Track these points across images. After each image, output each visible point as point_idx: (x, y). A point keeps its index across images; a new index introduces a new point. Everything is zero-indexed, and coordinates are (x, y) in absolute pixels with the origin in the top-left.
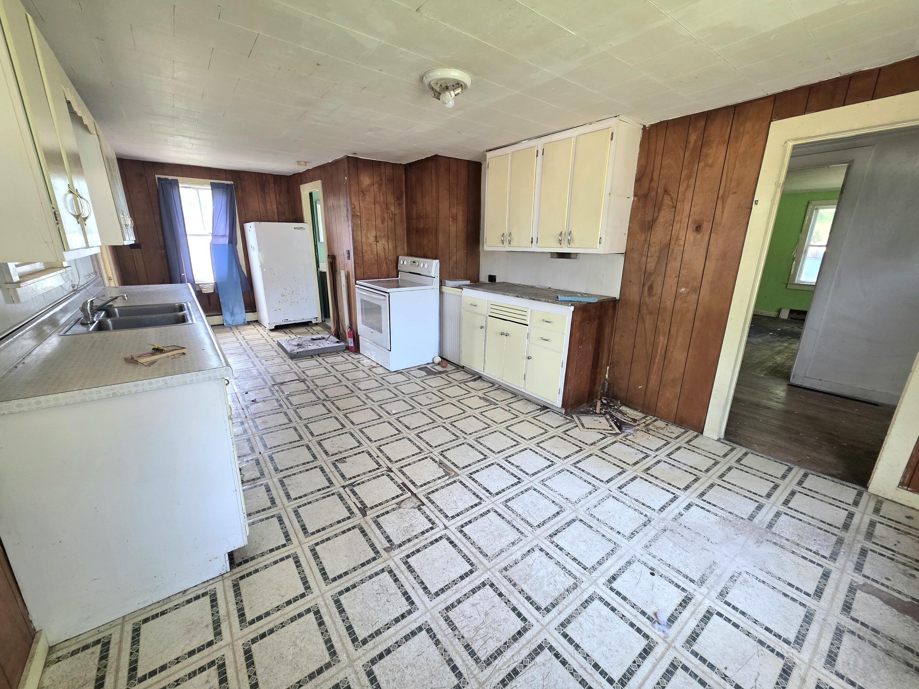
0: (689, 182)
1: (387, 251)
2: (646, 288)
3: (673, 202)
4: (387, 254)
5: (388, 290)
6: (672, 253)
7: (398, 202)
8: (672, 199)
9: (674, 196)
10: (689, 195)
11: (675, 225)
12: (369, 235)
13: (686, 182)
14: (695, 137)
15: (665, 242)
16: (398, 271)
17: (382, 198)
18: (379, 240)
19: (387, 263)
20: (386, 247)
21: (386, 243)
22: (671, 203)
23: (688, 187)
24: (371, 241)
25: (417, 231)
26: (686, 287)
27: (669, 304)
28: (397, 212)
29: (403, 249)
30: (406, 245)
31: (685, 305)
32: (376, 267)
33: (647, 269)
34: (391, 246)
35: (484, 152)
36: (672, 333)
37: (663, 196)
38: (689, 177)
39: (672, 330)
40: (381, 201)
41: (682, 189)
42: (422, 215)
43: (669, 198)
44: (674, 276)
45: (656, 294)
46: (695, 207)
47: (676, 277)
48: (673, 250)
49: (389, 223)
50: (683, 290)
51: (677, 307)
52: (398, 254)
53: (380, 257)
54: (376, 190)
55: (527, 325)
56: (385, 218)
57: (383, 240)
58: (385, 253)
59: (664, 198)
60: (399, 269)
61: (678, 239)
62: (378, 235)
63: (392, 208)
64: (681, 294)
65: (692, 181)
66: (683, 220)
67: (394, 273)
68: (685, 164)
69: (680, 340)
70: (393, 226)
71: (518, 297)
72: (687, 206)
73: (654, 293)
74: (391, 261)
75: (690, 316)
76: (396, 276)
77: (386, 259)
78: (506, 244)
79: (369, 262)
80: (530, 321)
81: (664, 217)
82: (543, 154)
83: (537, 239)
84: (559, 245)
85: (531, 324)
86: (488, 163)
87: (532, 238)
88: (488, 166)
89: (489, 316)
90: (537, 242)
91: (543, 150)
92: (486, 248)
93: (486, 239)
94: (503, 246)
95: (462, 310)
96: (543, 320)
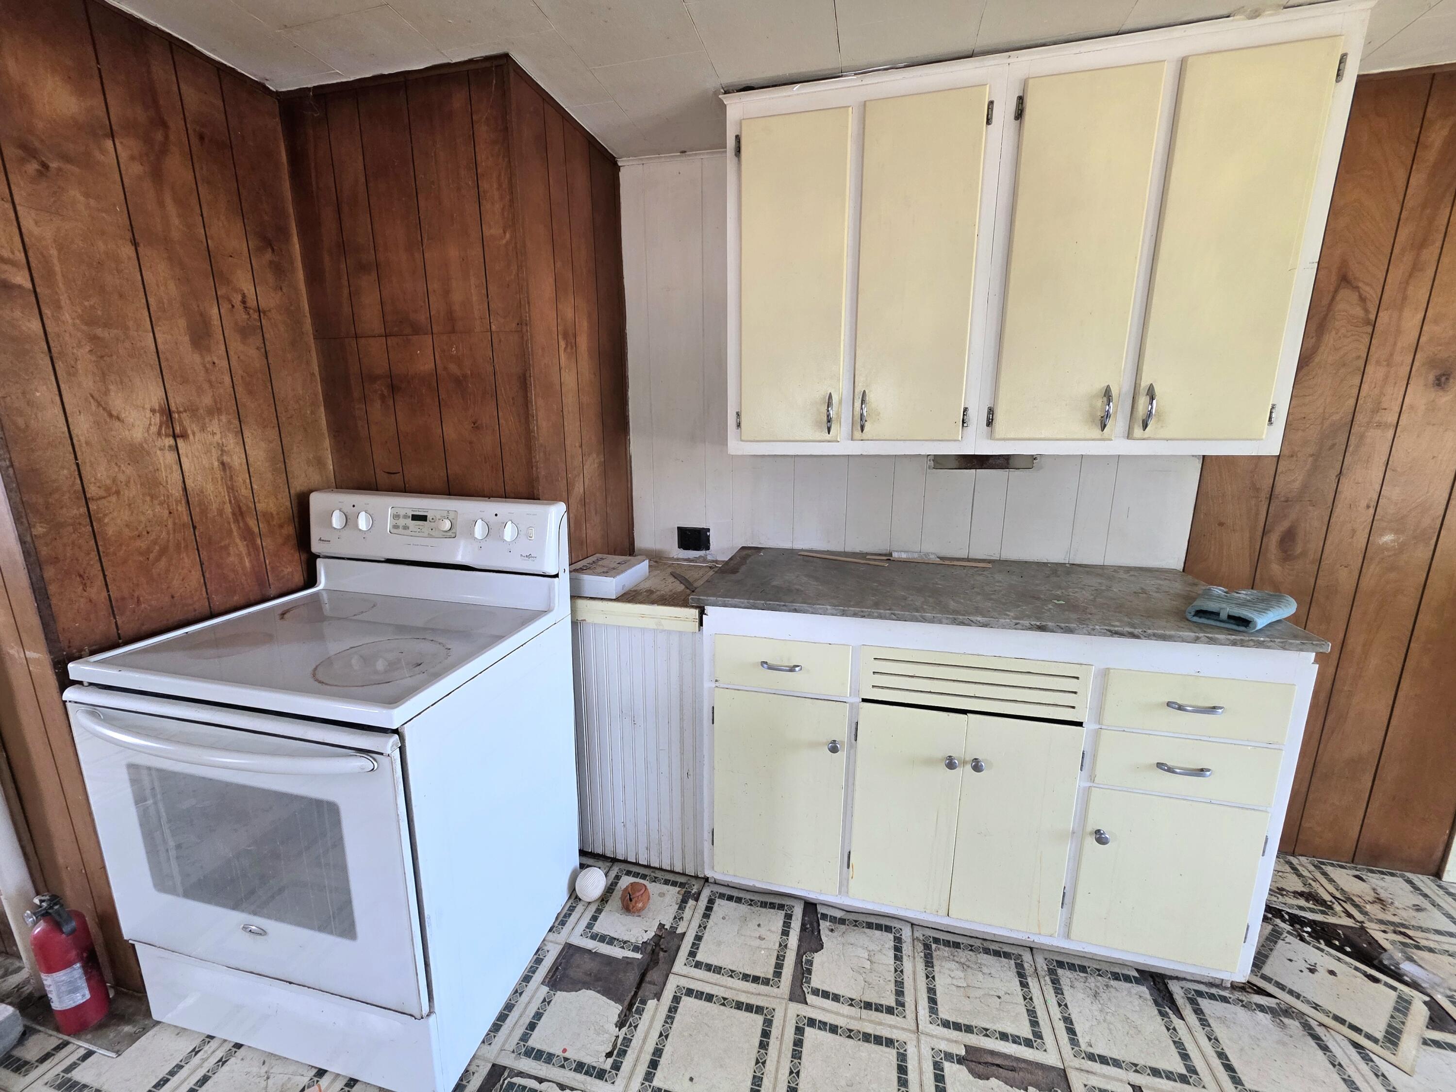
0: (1418, 255)
1: (241, 478)
2: (1274, 539)
3: (1367, 311)
4: (245, 492)
5: (393, 717)
6: (1358, 446)
7: (268, 256)
8: (1362, 299)
9: (1372, 293)
10: (1419, 292)
11: (1370, 369)
12: (117, 401)
13: (1408, 258)
14: (1445, 132)
15: (1336, 417)
16: (310, 563)
17: (175, 221)
18: (191, 426)
19: (248, 535)
20: (236, 460)
21: (231, 442)
22: (1358, 311)
23: (1416, 268)
24: (138, 434)
25: (394, 389)
26: (1397, 532)
27: (1345, 579)
28: (270, 300)
29: (320, 462)
30: (327, 443)
31: (1393, 575)
32: (188, 560)
33: (1277, 490)
34: (259, 453)
35: (716, 93)
36: (1349, 647)
37: (1336, 291)
38: (1422, 244)
39: (1351, 640)
40: (175, 235)
41: (1397, 274)
42: (422, 318)
43: (1354, 297)
44: (1363, 504)
45: (1304, 554)
46: (1436, 322)
47: (1368, 507)
48: (1362, 437)
49: (236, 345)
50: (1388, 538)
51: (1368, 582)
52: (298, 485)
53: (204, 512)
54: (135, 169)
55: (1080, 724)
56: (206, 322)
57: (214, 426)
58: (231, 489)
59: (1338, 298)
60: (316, 547)
61: (1377, 408)
62: (176, 401)
63: (244, 282)
64: (1384, 548)
65: (1430, 254)
66: (1397, 358)
67: (293, 571)
68: (1409, 204)
69: (1373, 662)
70: (258, 363)
71: (1042, 628)
72: (1411, 321)
73: (1299, 550)
74: (268, 517)
75: (1407, 602)
76: (298, 578)
77: (239, 513)
78: (842, 429)
79: (142, 544)
81: (1337, 349)
82: (1019, 114)
83: (991, 411)
84: (1096, 432)
85: (1099, 717)
86: (738, 138)
87: (965, 410)
88: (738, 151)
89: (864, 700)
90: (990, 423)
91: (1021, 100)
92: (735, 446)
93: (738, 414)
94: (828, 437)
95: (708, 685)
96: (1169, 704)
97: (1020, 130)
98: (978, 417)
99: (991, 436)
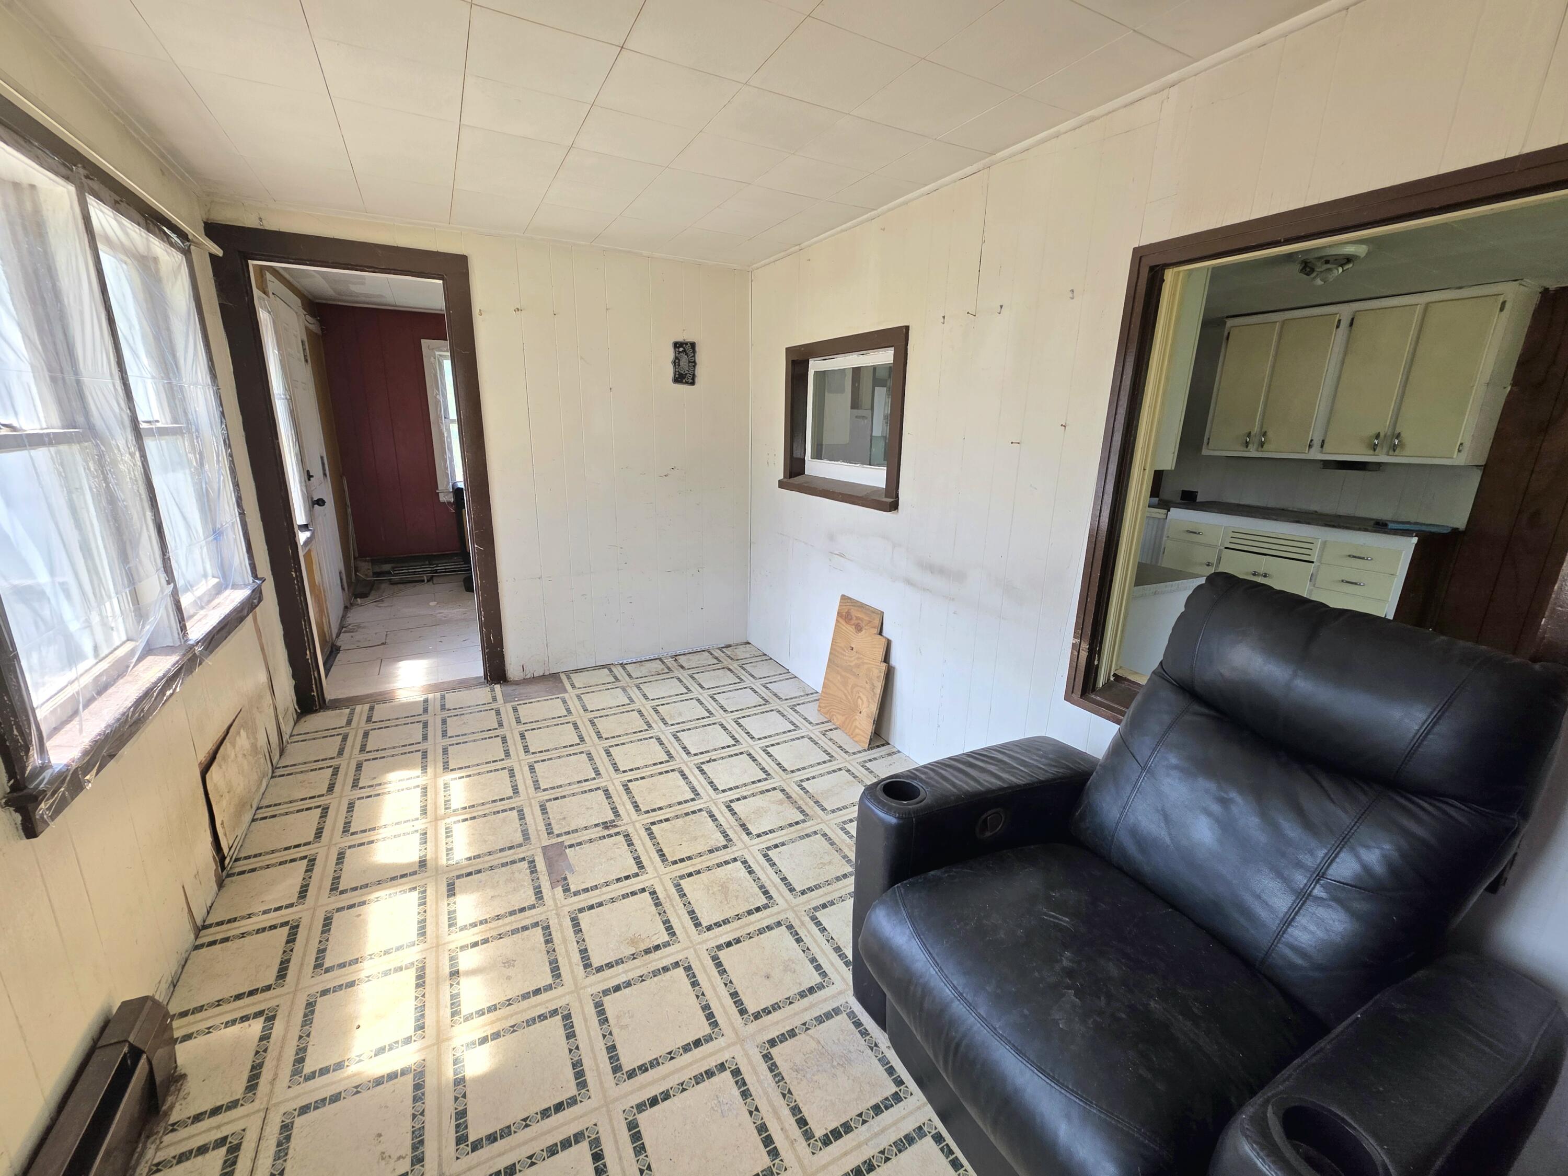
2: (1526, 516)
35: (1223, 318)
45: (1546, 525)
55: (1313, 562)
71: (1297, 522)
73: (1542, 523)
78: (1253, 447)
80: (1321, 556)
82: (1351, 324)
83: (1323, 441)
84: (1372, 452)
85: (1320, 561)
86: (1229, 333)
87: (1312, 440)
88: (1228, 338)
89: (1226, 548)
90: (1322, 446)
91: (1353, 319)
92: (1205, 452)
93: (1209, 439)
94: (1245, 449)
95: (1165, 538)
96: (1349, 556)
97: (1350, 331)
98: (1317, 443)
99: (1321, 452)
